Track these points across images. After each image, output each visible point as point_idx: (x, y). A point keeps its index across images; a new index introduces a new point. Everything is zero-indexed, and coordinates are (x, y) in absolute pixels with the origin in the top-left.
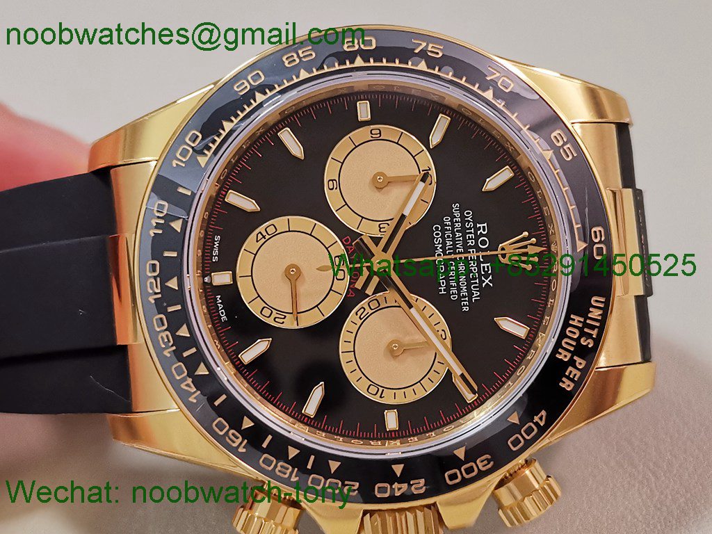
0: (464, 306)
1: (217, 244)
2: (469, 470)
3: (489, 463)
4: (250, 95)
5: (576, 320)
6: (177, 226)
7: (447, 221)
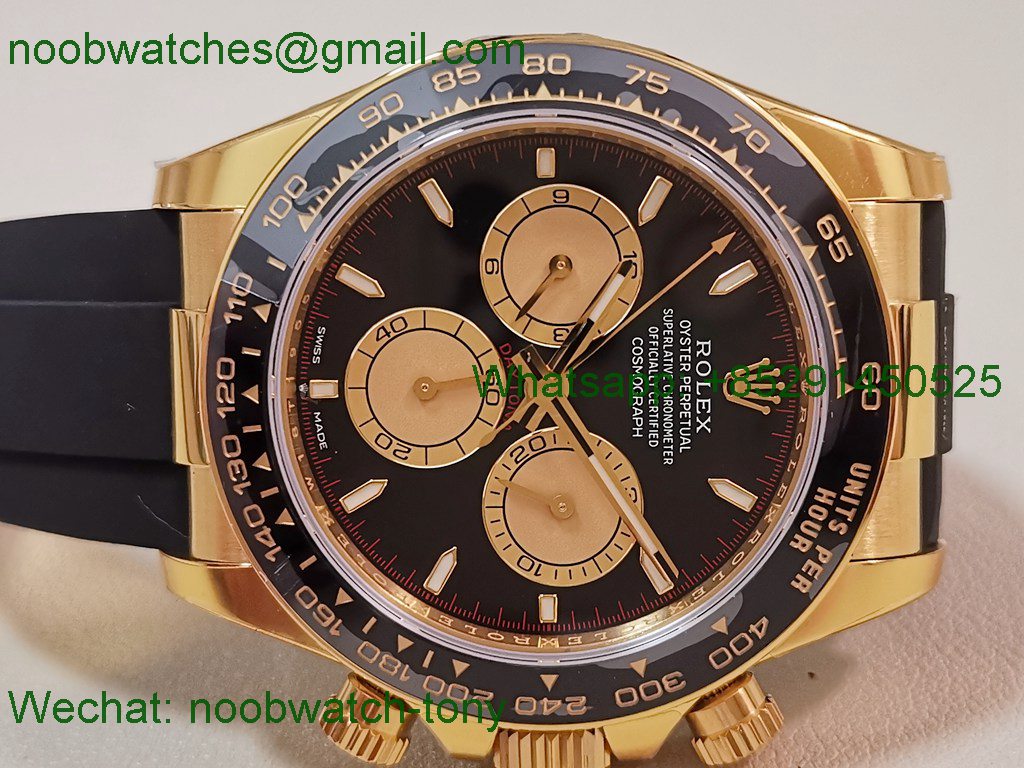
0: (667, 456)
1: (320, 339)
2: (651, 691)
3: (679, 683)
4: (381, 130)
5: (825, 495)
6: (263, 312)
7: (654, 334)
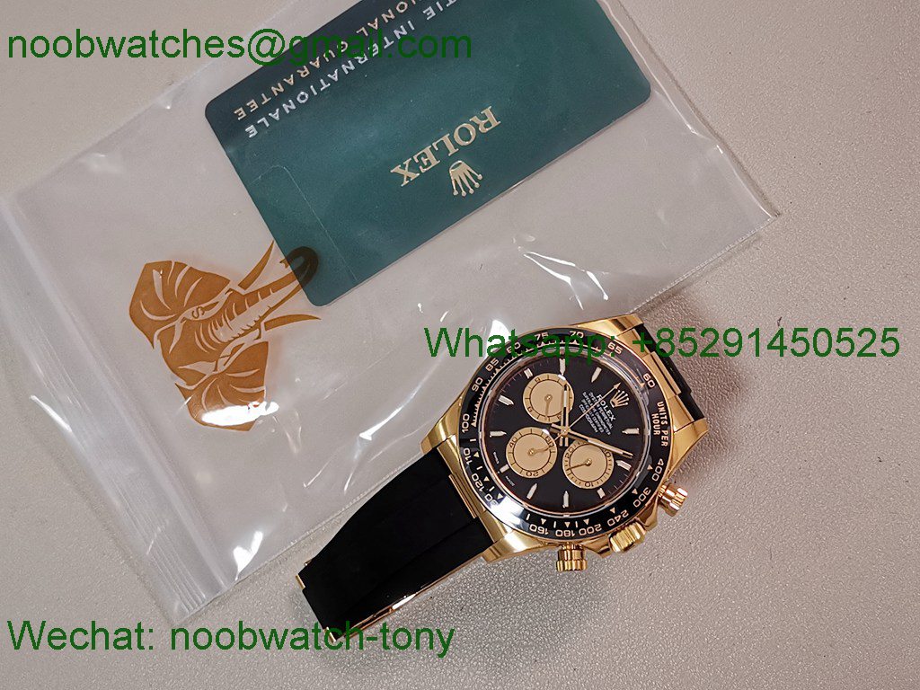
0: (608, 432)
1: (496, 456)
2: (642, 497)
3: (649, 491)
4: (481, 389)
5: (655, 416)
6: (477, 455)
7: (584, 401)
